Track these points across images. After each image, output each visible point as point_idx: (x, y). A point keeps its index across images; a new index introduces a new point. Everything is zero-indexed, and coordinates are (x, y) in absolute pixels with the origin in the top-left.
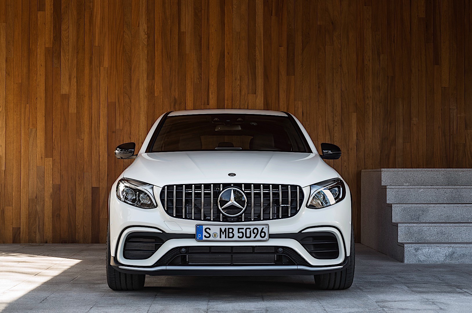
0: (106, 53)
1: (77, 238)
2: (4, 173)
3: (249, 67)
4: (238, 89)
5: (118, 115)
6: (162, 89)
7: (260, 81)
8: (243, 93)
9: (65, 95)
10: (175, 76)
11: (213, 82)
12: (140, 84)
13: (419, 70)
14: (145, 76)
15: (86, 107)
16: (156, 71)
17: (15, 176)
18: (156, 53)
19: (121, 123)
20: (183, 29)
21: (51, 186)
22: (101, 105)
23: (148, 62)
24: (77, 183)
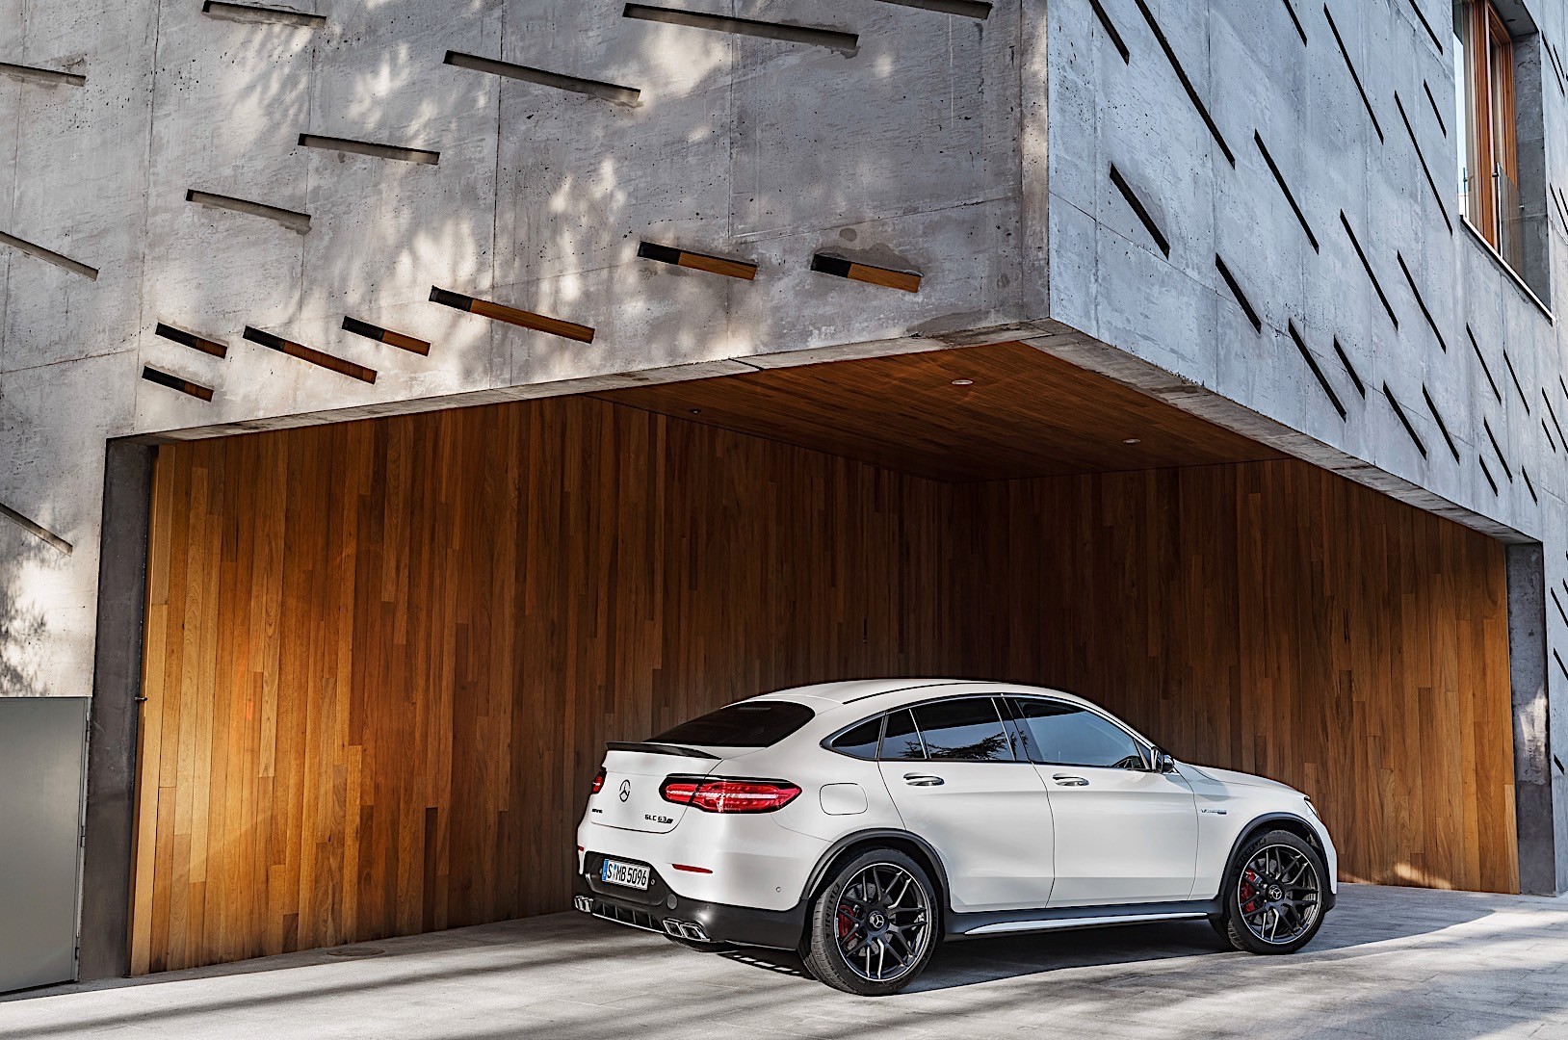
0: (457, 520)
1: (398, 925)
2: (271, 783)
4: (633, 610)
5: (471, 651)
6: (535, 602)
8: (639, 617)
9: (389, 603)
10: (554, 577)
12: (506, 590)
13: (818, 593)
14: (513, 573)
15: (422, 634)
16: (528, 566)
17: (292, 791)
18: (529, 529)
19: (476, 670)
21: (358, 810)
24: (402, 801)
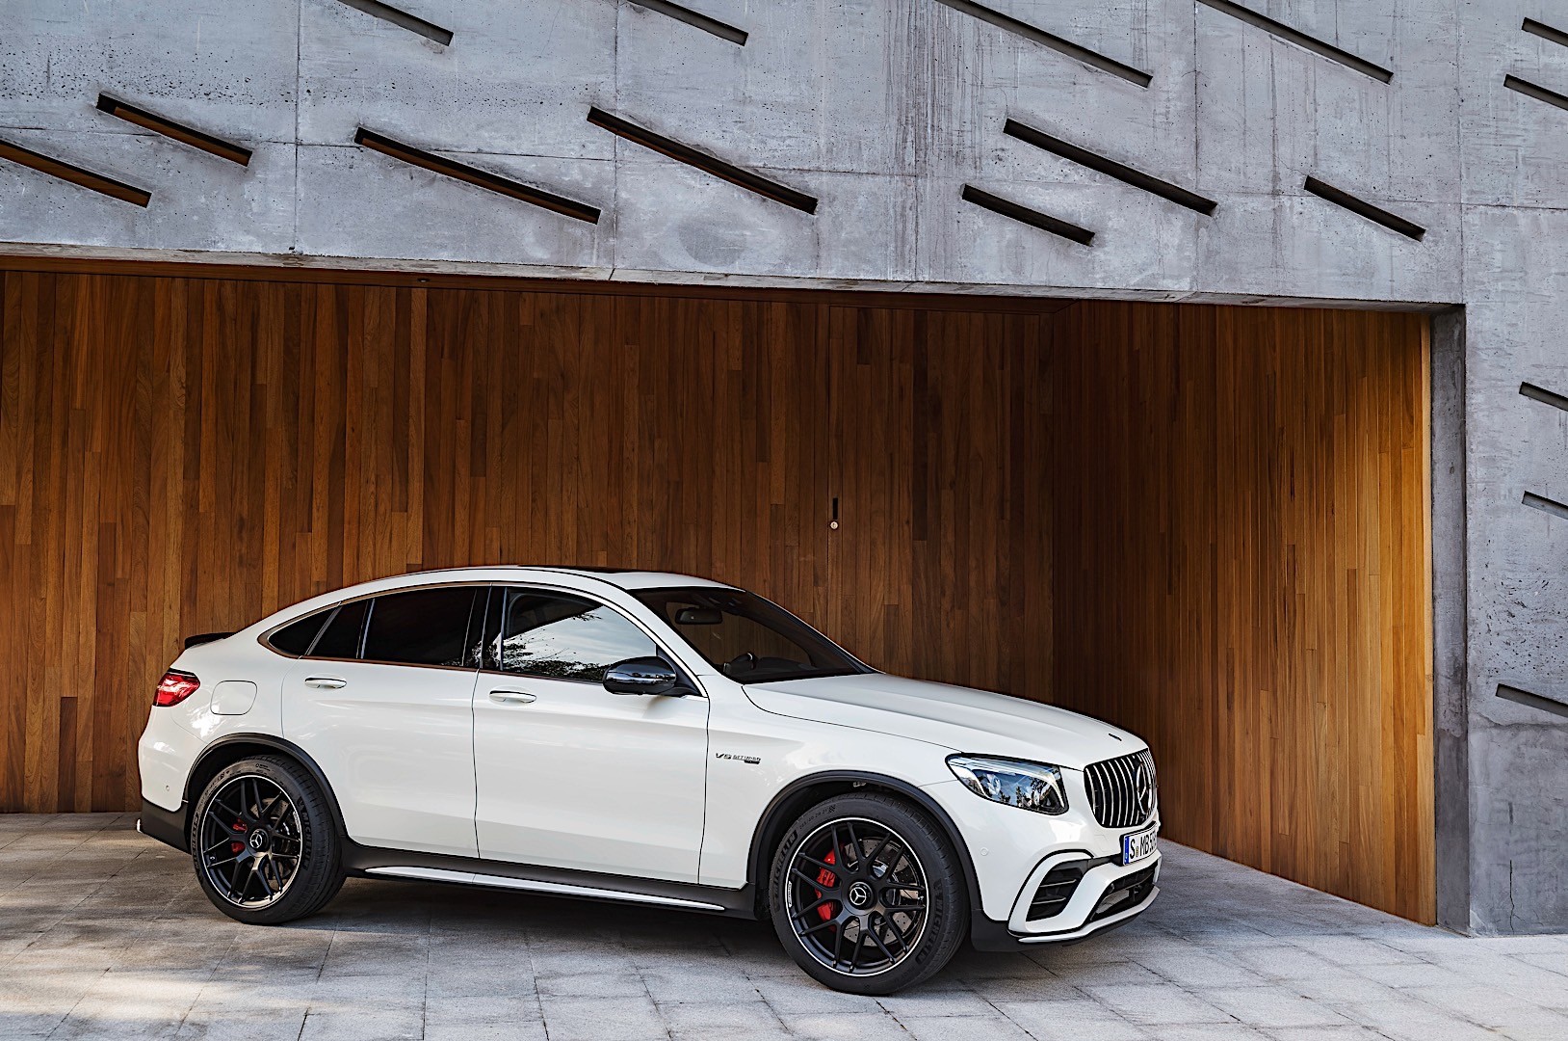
0: (98, 424)
1: (26, 803)
3: (395, 458)
4: (372, 501)
5: (120, 549)
6: (214, 499)
7: (416, 486)
8: (382, 509)
9: (8, 507)
10: (242, 472)
11: (321, 486)
12: (169, 488)
14: (180, 471)
15: (53, 532)
16: (203, 462)
18: (204, 426)
19: (127, 568)
20: (260, 379)
22: (85, 529)
23: (186, 444)
24: (28, 689)
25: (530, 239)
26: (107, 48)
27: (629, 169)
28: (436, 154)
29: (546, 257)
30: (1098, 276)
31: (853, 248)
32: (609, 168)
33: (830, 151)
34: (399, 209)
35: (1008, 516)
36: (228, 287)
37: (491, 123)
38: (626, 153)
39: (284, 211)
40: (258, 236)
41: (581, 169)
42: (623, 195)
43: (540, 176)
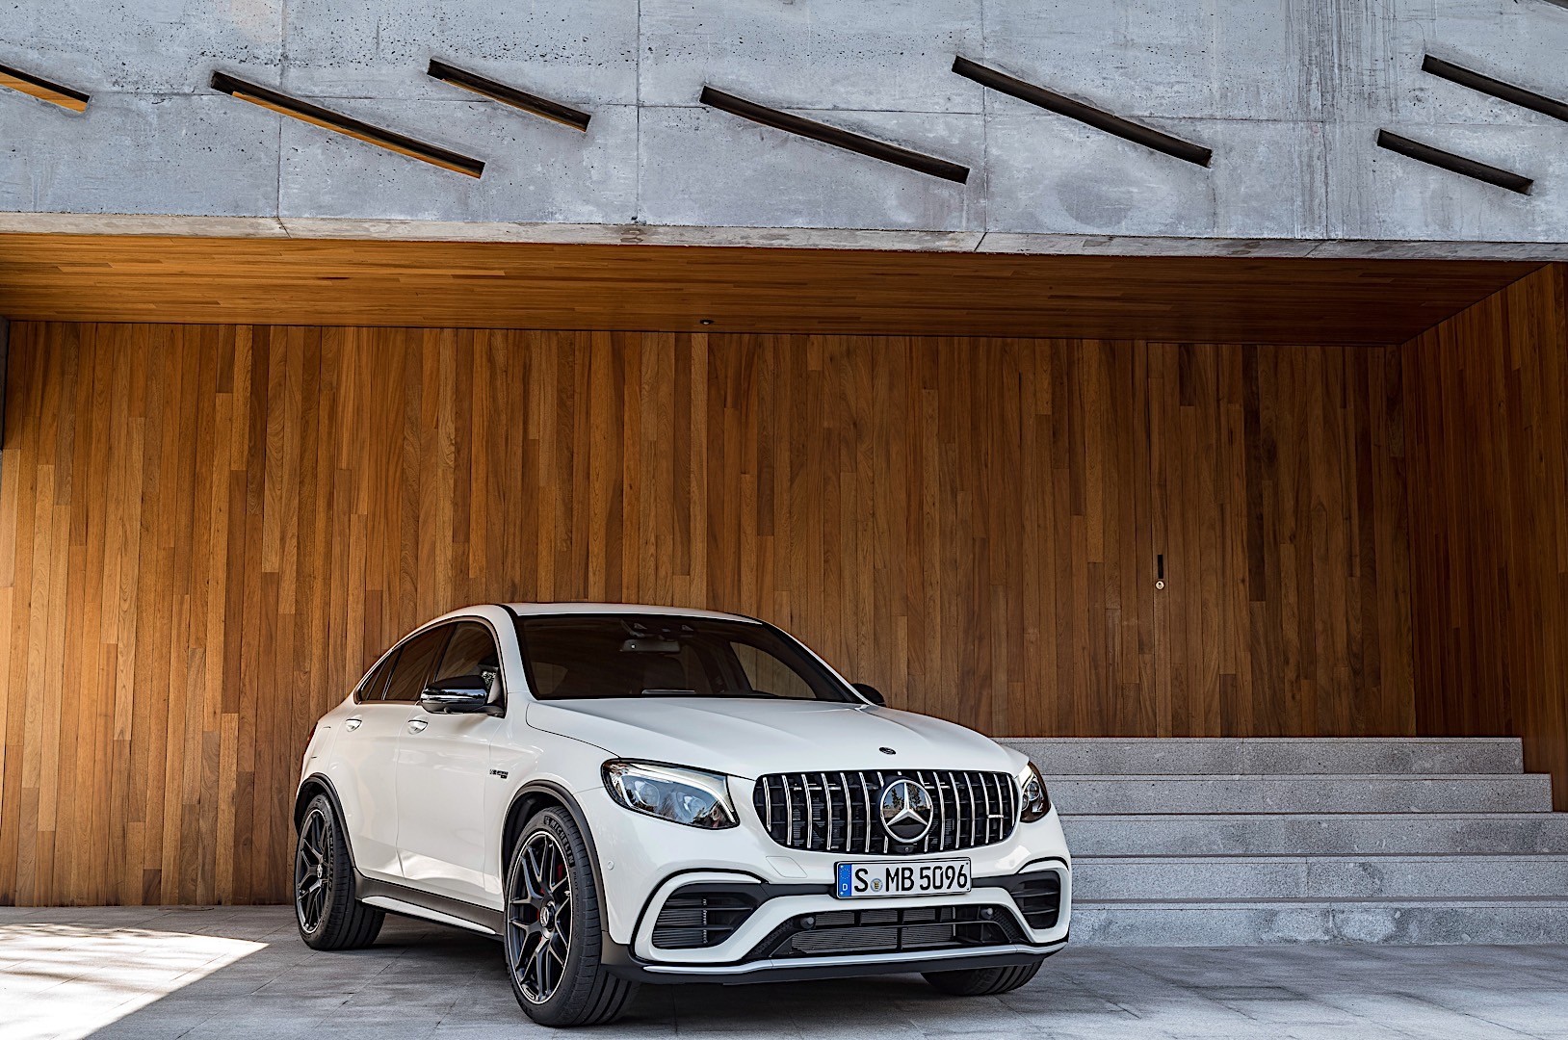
0: (364, 485)
2: (128, 746)
3: (676, 517)
4: (652, 564)
5: (386, 618)
6: (484, 563)
7: (699, 547)
8: (662, 572)
9: (272, 574)
10: (514, 534)
11: (597, 548)
12: (438, 552)
13: (1039, 526)
14: (449, 534)
15: (317, 601)
16: (473, 524)
17: (153, 754)
18: (474, 485)
20: (533, 435)
21: (234, 775)
22: (351, 598)
23: (455, 504)
24: (292, 770)
25: (892, 202)
26: (439, 10)
27: (1000, 123)
28: (788, 112)
29: (909, 221)
30: (1539, 229)
31: (1254, 204)
32: (978, 122)
33: (1224, 96)
34: (749, 173)
35: (1357, 572)
36: (498, 338)
37: (847, 78)
38: (996, 105)
39: (625, 178)
40: (598, 205)
41: (947, 124)
42: (994, 151)
43: (902, 133)
